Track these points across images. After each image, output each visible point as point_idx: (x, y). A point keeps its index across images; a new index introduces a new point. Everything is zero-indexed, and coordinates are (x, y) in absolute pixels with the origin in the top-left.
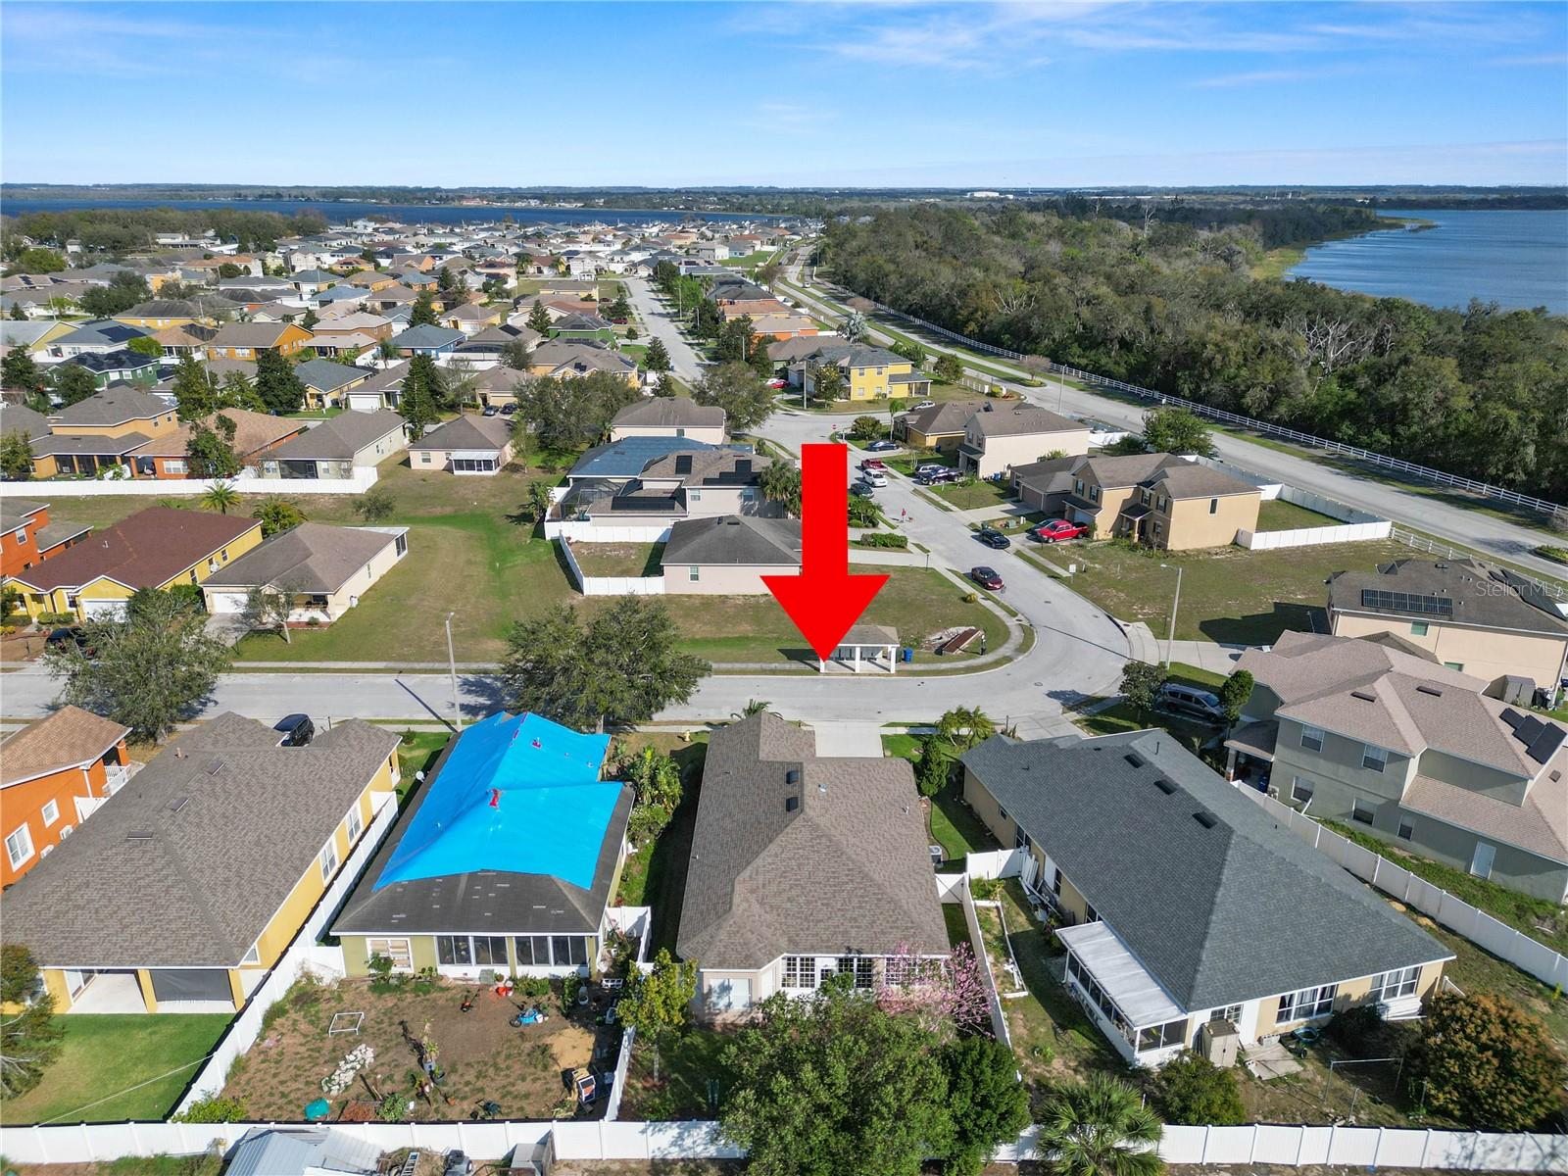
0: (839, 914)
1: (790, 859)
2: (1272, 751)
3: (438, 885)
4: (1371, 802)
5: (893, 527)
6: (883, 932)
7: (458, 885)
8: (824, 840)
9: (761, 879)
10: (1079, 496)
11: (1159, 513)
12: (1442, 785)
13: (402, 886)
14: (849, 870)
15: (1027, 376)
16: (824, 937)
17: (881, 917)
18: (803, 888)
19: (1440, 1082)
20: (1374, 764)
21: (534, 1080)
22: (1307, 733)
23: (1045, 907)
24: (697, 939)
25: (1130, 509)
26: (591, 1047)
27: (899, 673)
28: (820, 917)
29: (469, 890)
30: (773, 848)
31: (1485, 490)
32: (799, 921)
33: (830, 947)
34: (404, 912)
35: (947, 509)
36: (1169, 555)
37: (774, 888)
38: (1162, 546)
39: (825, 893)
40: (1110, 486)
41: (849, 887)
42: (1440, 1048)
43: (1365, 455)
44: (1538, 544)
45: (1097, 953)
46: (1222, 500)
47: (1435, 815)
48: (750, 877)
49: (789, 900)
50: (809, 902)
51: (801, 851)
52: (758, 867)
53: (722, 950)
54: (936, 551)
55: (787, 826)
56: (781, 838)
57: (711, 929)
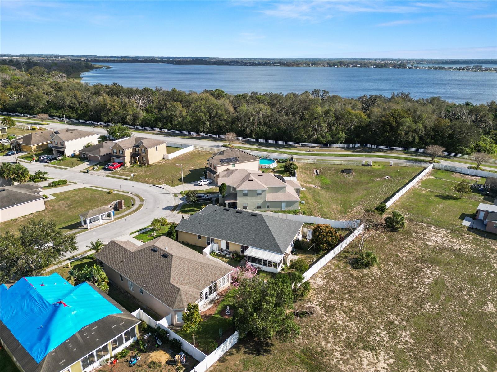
0: (202, 275)
1: (179, 269)
2: (237, 200)
3: (69, 343)
4: (260, 203)
5: (53, 179)
6: (215, 274)
7: (77, 338)
8: (184, 260)
9: (177, 279)
10: (115, 154)
11: (143, 154)
12: (271, 194)
13: (53, 352)
14: (196, 264)
15: (41, 122)
16: (204, 283)
17: (212, 271)
18: (189, 274)
19: (323, 243)
20: (260, 194)
22: (244, 192)
23: (227, 254)
24: (176, 303)
25: (134, 155)
27: (115, 219)
28: (199, 279)
29: (83, 337)
30: (173, 269)
31: (200, 135)
32: (194, 283)
33: (207, 285)
34: (63, 359)
35: (66, 169)
36: (151, 166)
37: (182, 279)
38: (148, 163)
39: (195, 273)
40: (126, 149)
41: (199, 268)
42: (321, 237)
43: (167, 131)
44: (222, 145)
45: (256, 253)
46: (158, 147)
47: (274, 200)
48: (174, 279)
49: (188, 279)
50: (193, 277)
51: (181, 266)
52: (173, 276)
54: (79, 182)
55: (171, 261)
56: (173, 265)
57: (179, 297)
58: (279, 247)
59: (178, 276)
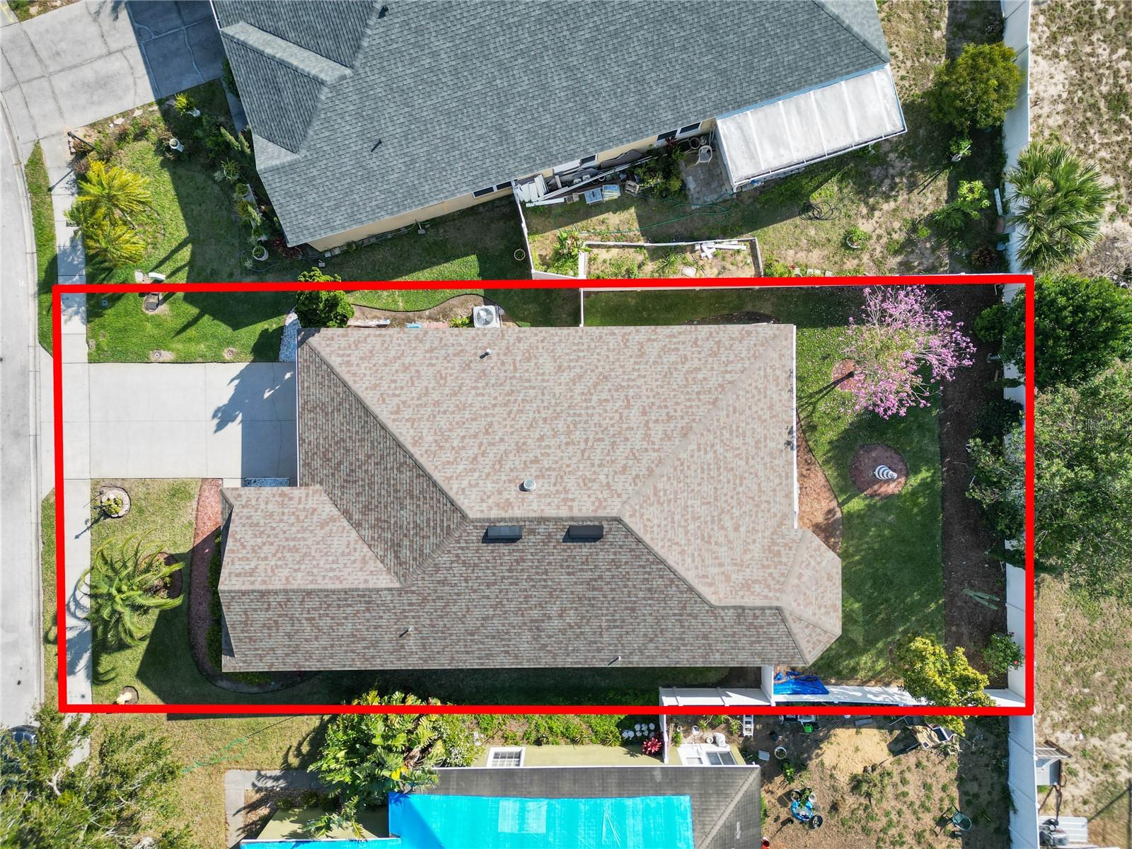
0: (751, 462)
1: (687, 533)
6: (771, 408)
9: (714, 570)
14: (699, 450)
16: (777, 481)
17: (754, 409)
18: (723, 512)
21: (904, 782)
24: (803, 644)
26: (853, 731)
28: (755, 487)
30: (672, 559)
32: (760, 515)
33: (787, 474)
37: (723, 552)
39: (728, 482)
41: (719, 449)
48: (711, 585)
49: (737, 529)
50: (739, 504)
51: (677, 518)
52: (697, 576)
53: (823, 610)
55: (639, 541)
56: (658, 548)
57: (796, 628)
58: (856, 37)
59: (707, 555)
